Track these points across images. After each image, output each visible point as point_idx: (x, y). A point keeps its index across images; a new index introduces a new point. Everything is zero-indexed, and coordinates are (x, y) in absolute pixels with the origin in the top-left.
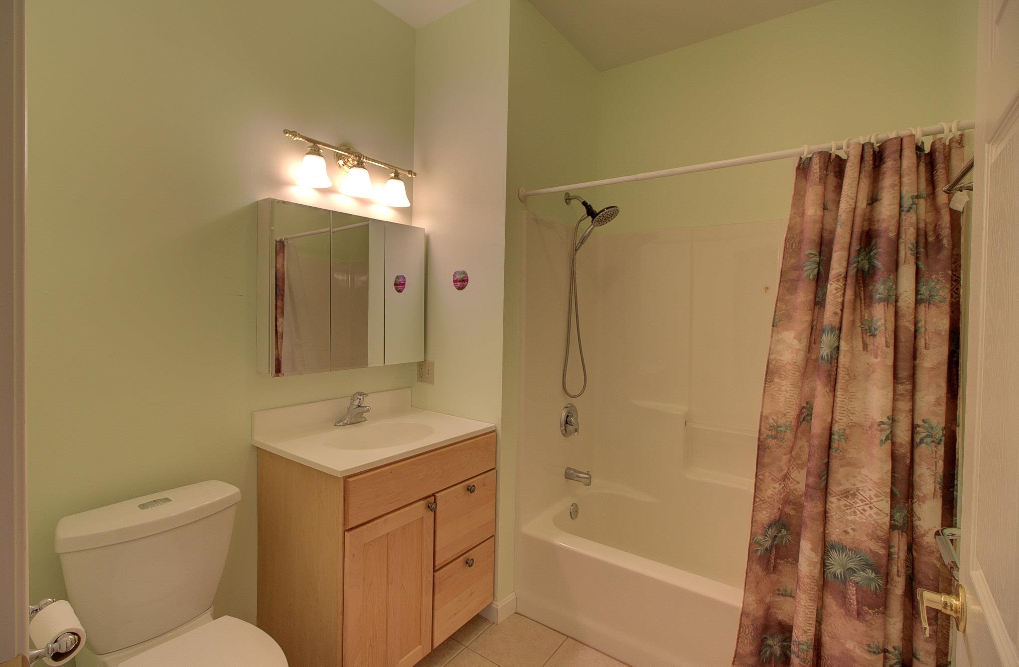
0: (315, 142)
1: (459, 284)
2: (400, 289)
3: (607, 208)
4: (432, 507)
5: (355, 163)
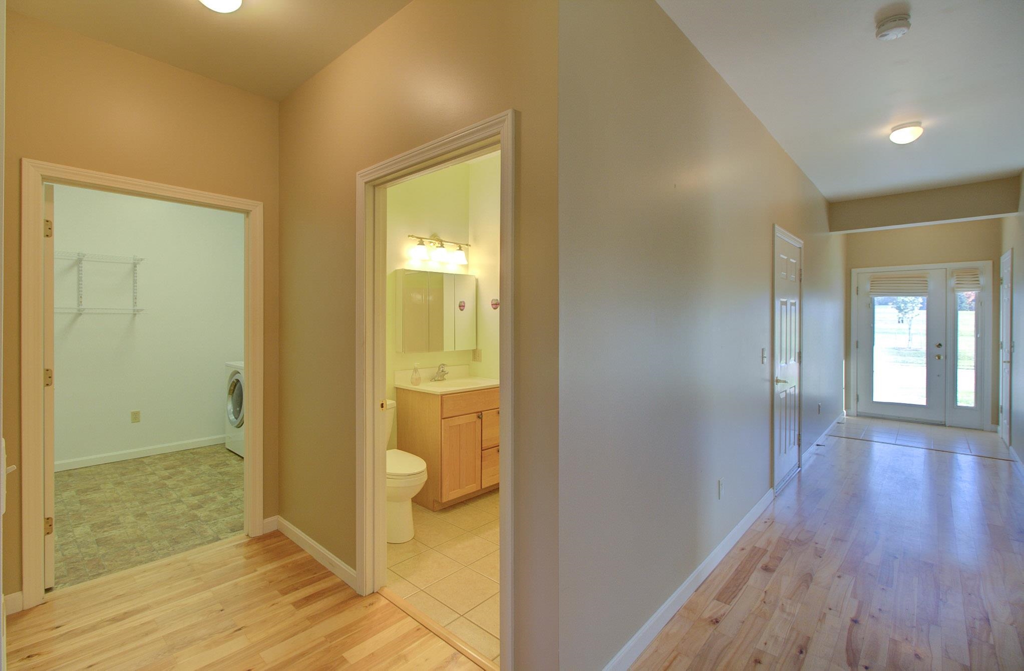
0: (421, 238)
1: (494, 306)
2: (462, 308)
4: (480, 417)
5: (440, 245)
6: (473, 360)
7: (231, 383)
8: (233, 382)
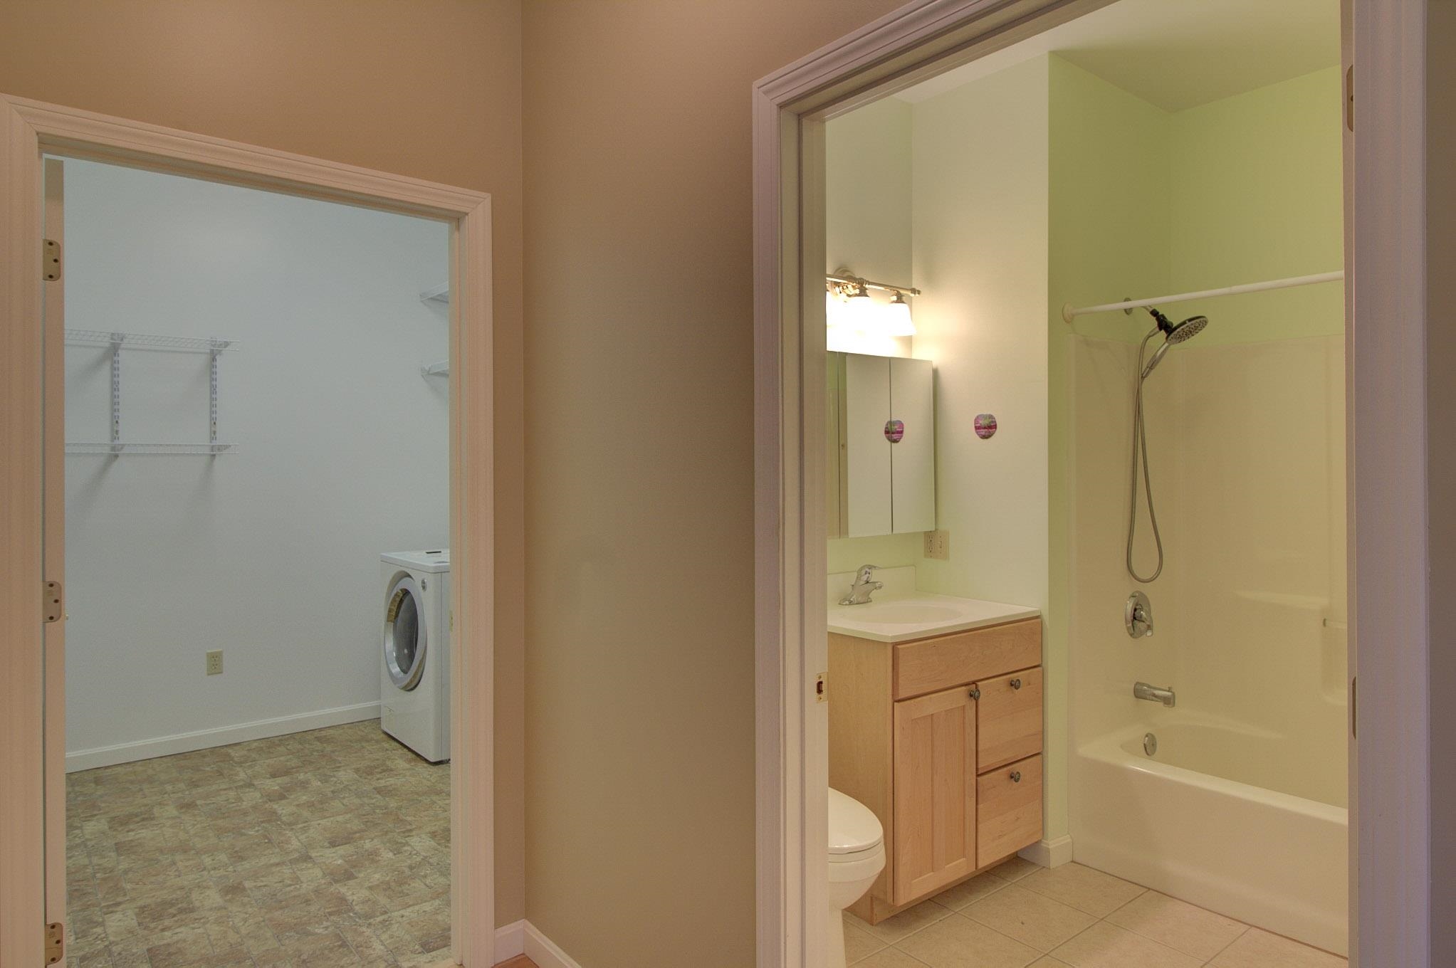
1: (983, 432)
2: (895, 438)
3: (1190, 320)
4: (974, 696)
5: (857, 291)
6: (925, 556)
7: (393, 595)
8: (396, 595)
